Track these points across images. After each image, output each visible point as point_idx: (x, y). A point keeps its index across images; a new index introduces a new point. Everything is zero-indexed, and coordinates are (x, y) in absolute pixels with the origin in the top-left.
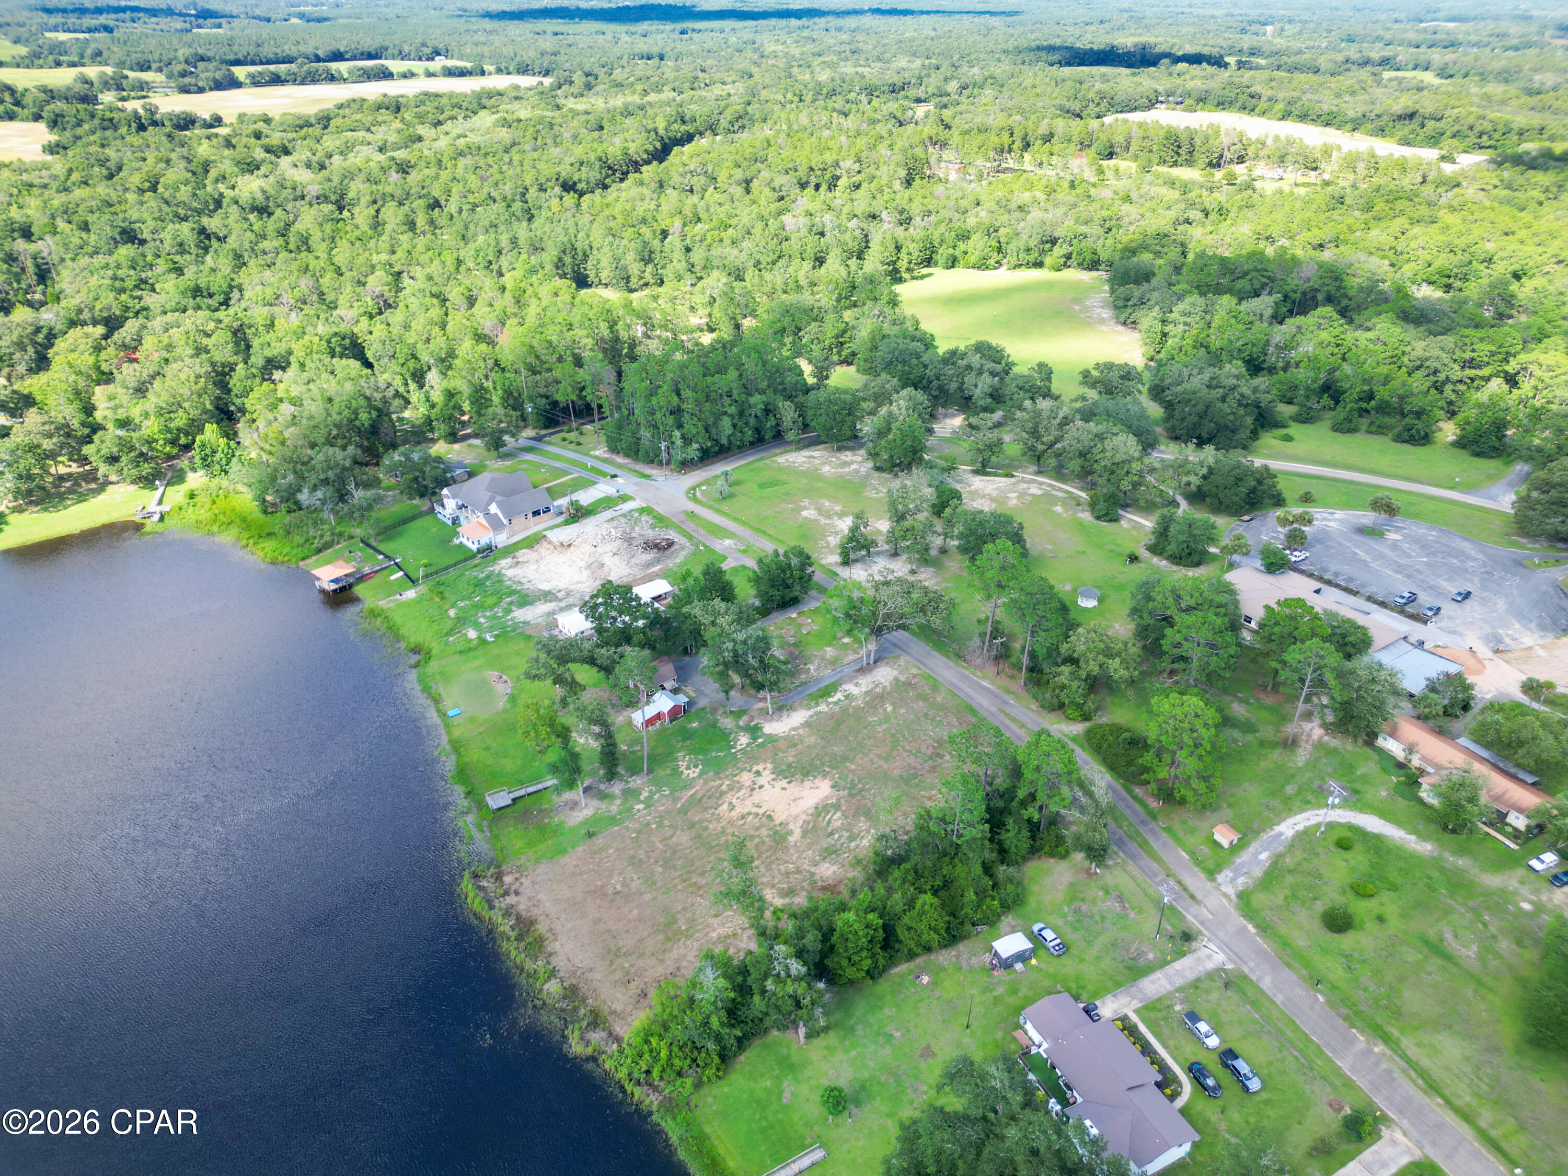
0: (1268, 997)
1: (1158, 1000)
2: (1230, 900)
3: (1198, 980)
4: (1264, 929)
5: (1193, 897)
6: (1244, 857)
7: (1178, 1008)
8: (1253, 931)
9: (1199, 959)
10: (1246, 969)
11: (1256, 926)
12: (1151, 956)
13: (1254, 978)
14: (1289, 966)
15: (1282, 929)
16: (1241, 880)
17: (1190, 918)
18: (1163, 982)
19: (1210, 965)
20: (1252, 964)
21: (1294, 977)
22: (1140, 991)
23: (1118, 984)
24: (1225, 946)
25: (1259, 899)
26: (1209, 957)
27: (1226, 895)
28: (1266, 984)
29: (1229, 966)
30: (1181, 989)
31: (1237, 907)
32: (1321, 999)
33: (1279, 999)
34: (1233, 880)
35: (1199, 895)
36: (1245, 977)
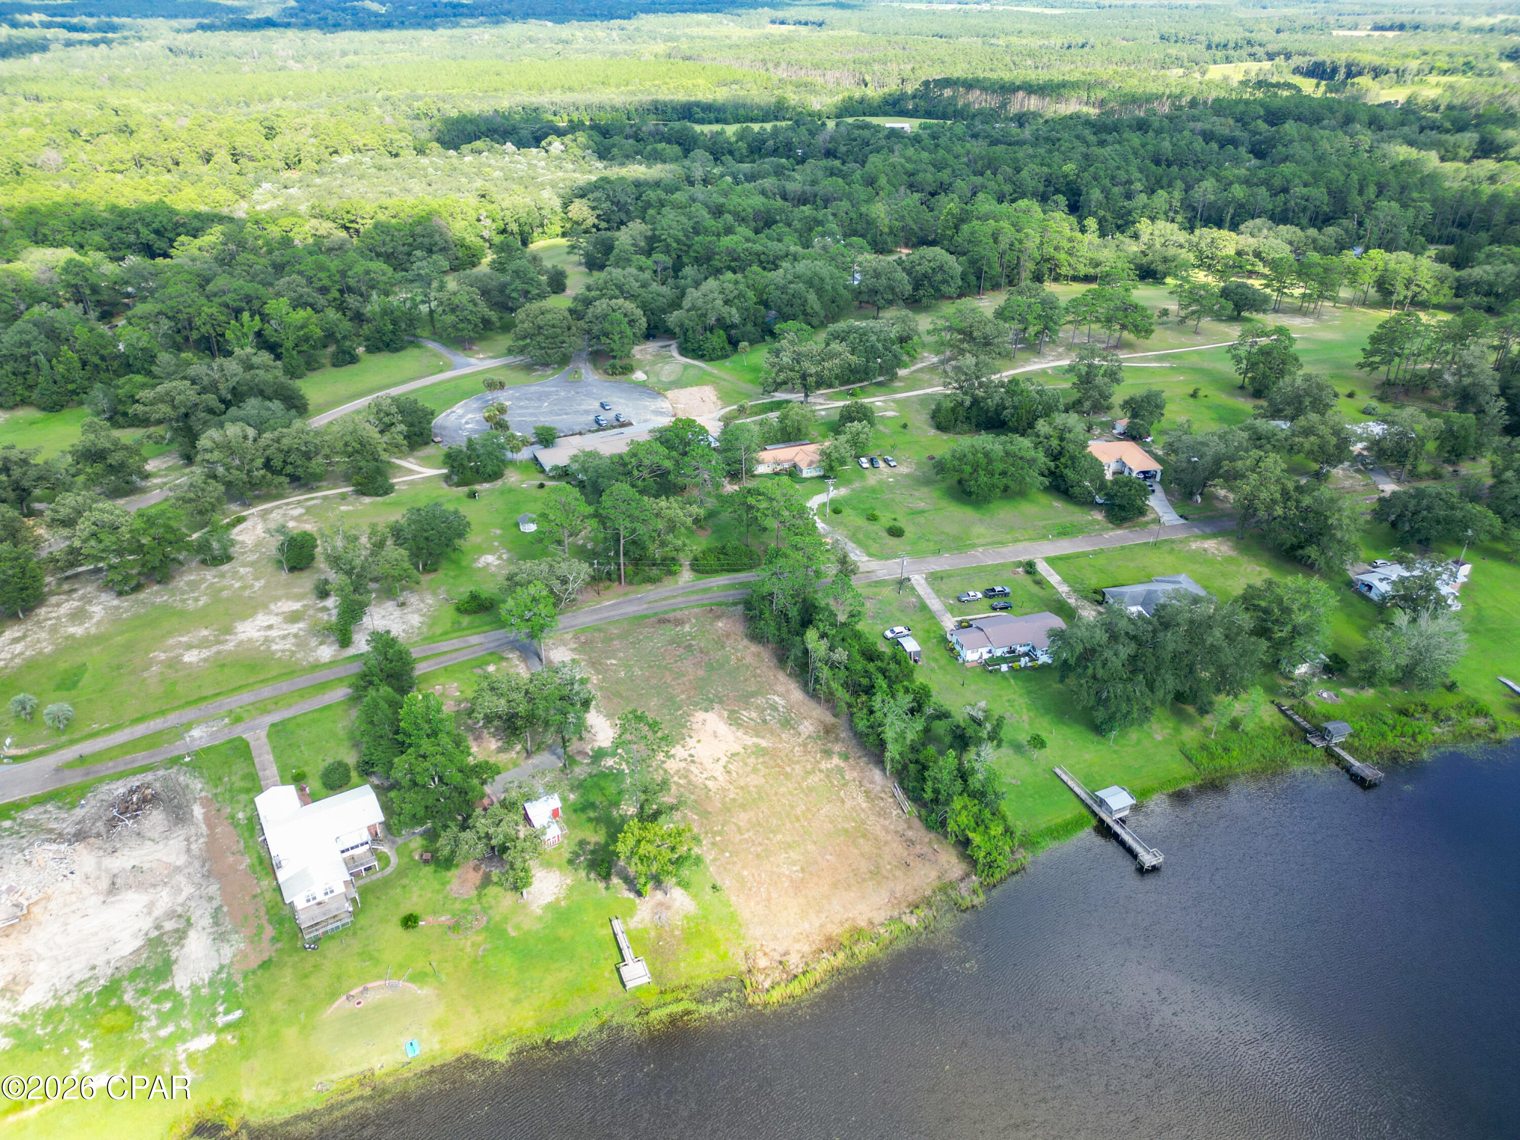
5: (868, 572)
7: (952, 602)
9: (918, 584)
10: (926, 571)
13: (932, 570)
17: (885, 578)
18: (933, 601)
19: (922, 581)
20: (922, 568)
22: (938, 611)
26: (916, 580)
27: (869, 561)
31: (879, 560)
34: (857, 555)
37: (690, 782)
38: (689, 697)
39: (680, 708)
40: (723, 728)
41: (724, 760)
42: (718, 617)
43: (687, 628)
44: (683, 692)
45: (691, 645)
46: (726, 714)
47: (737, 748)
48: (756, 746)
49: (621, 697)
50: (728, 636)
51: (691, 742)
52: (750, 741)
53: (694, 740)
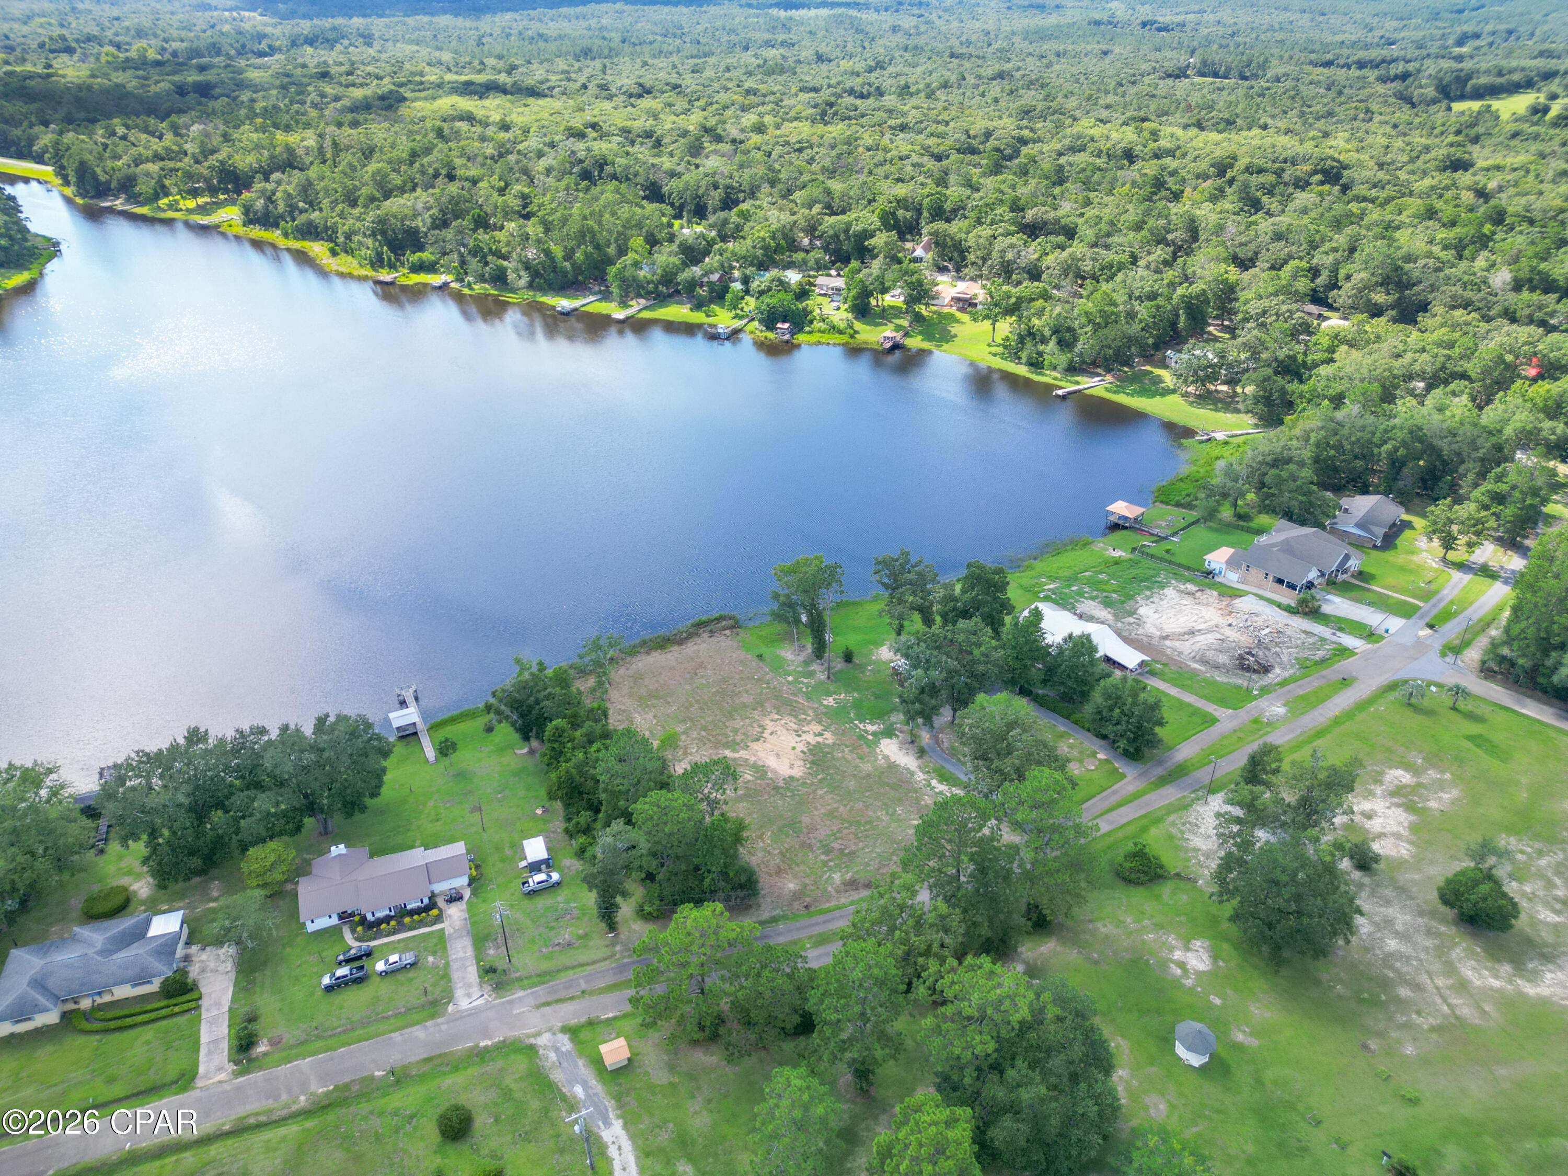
0: (406, 1027)
1: (445, 948)
2: (529, 1036)
3: (450, 981)
4: (481, 1055)
5: (548, 1004)
6: (583, 1068)
7: (431, 959)
8: (483, 1044)
9: (470, 986)
10: (440, 1020)
11: (486, 1048)
12: (491, 952)
13: (429, 1024)
14: (428, 1060)
15: (473, 1071)
16: (553, 1056)
17: (521, 994)
18: (461, 954)
19: (459, 993)
20: (444, 1027)
21: (413, 1059)
22: (461, 937)
23: (474, 924)
24: (474, 1013)
25: (520, 1064)
26: (469, 995)
27: (538, 1034)
28: (418, 1032)
29: (450, 1008)
30: (447, 964)
31: (518, 1040)
32: (378, 1074)
33: (396, 1036)
34: (557, 1050)
35: (547, 1010)
36: (433, 1016)
37: (796, 717)
38: (814, 792)
39: (821, 781)
40: (772, 762)
41: (766, 735)
42: (797, 896)
43: (837, 877)
44: (822, 797)
45: (827, 853)
46: (770, 775)
47: (755, 746)
48: (734, 751)
49: (888, 785)
50: (779, 871)
51: (801, 747)
52: (743, 754)
53: (799, 749)
